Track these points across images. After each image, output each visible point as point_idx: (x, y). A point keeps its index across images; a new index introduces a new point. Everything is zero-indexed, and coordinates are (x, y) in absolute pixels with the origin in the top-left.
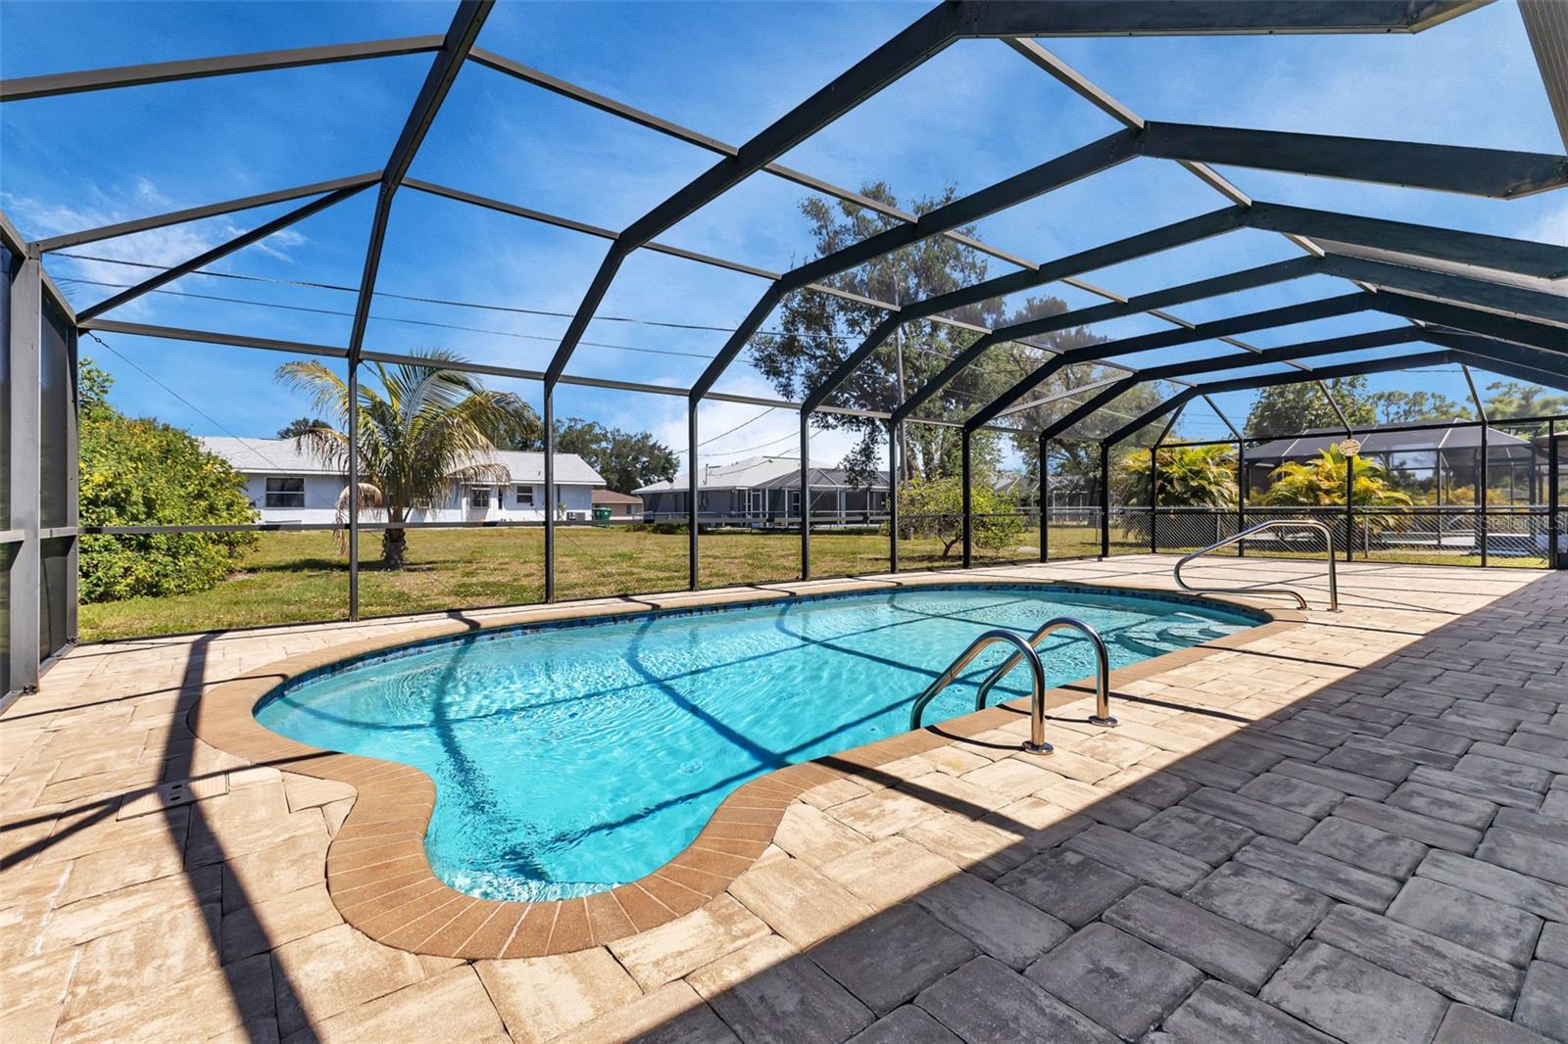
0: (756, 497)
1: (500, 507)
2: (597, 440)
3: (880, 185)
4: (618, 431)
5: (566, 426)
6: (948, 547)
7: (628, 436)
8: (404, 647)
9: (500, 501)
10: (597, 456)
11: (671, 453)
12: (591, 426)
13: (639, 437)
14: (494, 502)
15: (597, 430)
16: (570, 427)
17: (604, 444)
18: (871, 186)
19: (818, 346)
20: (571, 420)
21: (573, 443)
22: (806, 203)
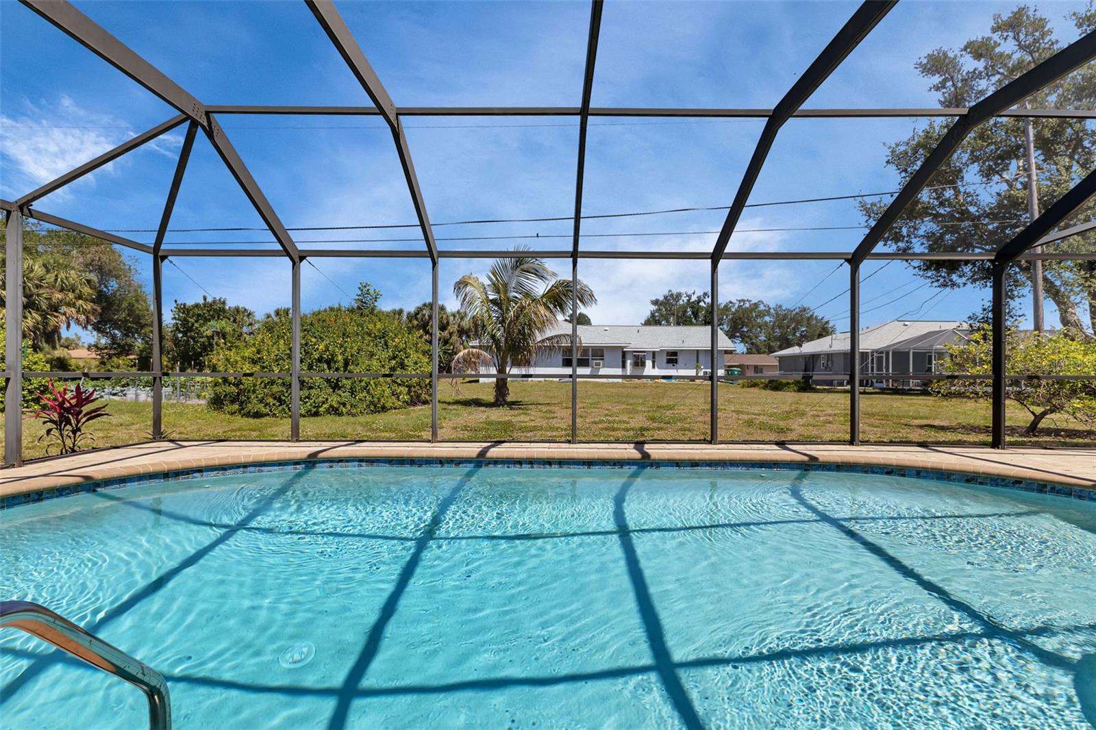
0: (880, 359)
1: (654, 367)
2: (761, 315)
3: (1021, 10)
4: (780, 306)
5: (737, 306)
6: (1038, 418)
7: (789, 310)
8: (245, 466)
9: (654, 363)
10: (760, 327)
11: (827, 322)
12: (756, 305)
13: (797, 310)
14: (649, 363)
15: (762, 307)
16: (739, 307)
17: (767, 319)
18: (1006, 16)
19: (942, 204)
20: (740, 301)
21: (740, 319)
22: (925, 61)
